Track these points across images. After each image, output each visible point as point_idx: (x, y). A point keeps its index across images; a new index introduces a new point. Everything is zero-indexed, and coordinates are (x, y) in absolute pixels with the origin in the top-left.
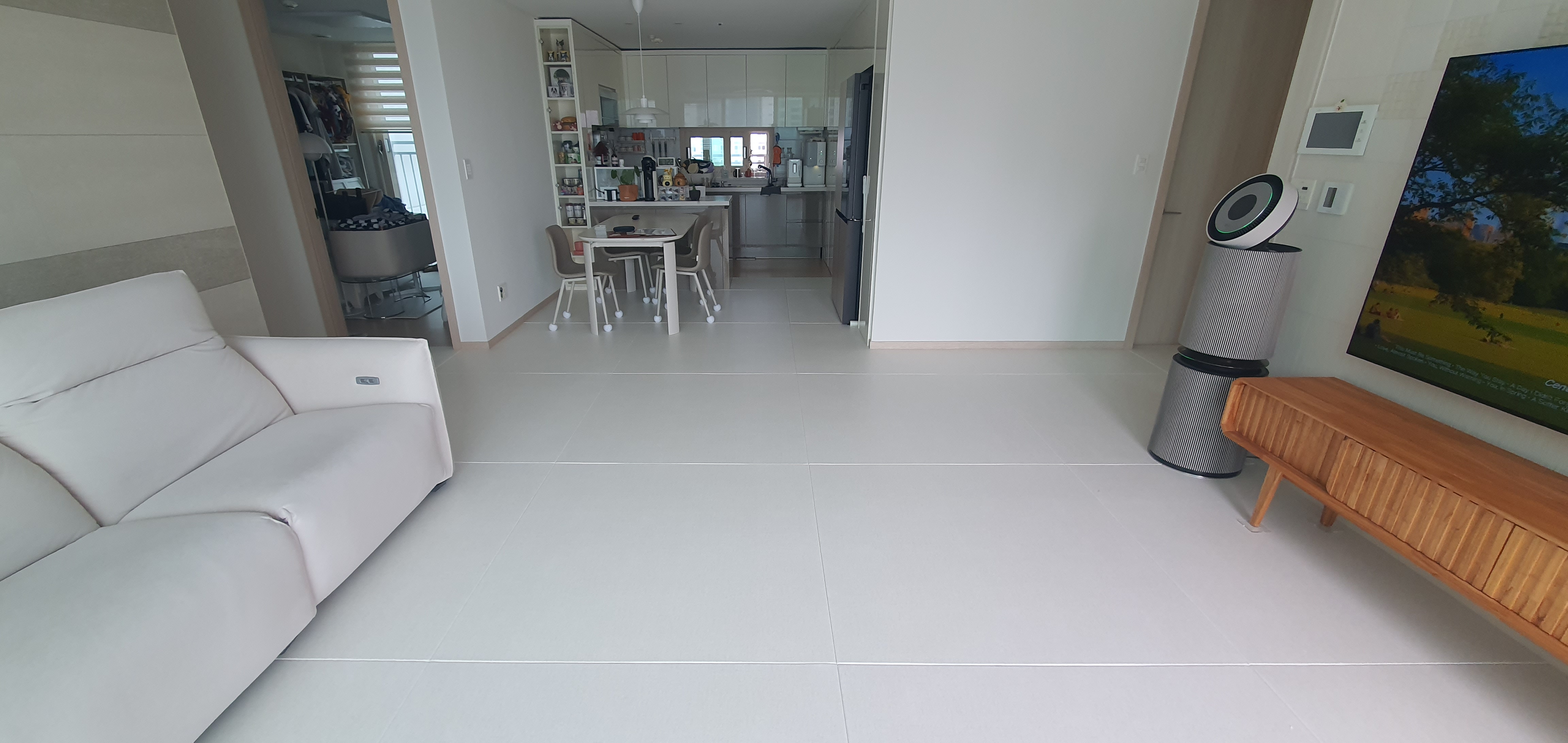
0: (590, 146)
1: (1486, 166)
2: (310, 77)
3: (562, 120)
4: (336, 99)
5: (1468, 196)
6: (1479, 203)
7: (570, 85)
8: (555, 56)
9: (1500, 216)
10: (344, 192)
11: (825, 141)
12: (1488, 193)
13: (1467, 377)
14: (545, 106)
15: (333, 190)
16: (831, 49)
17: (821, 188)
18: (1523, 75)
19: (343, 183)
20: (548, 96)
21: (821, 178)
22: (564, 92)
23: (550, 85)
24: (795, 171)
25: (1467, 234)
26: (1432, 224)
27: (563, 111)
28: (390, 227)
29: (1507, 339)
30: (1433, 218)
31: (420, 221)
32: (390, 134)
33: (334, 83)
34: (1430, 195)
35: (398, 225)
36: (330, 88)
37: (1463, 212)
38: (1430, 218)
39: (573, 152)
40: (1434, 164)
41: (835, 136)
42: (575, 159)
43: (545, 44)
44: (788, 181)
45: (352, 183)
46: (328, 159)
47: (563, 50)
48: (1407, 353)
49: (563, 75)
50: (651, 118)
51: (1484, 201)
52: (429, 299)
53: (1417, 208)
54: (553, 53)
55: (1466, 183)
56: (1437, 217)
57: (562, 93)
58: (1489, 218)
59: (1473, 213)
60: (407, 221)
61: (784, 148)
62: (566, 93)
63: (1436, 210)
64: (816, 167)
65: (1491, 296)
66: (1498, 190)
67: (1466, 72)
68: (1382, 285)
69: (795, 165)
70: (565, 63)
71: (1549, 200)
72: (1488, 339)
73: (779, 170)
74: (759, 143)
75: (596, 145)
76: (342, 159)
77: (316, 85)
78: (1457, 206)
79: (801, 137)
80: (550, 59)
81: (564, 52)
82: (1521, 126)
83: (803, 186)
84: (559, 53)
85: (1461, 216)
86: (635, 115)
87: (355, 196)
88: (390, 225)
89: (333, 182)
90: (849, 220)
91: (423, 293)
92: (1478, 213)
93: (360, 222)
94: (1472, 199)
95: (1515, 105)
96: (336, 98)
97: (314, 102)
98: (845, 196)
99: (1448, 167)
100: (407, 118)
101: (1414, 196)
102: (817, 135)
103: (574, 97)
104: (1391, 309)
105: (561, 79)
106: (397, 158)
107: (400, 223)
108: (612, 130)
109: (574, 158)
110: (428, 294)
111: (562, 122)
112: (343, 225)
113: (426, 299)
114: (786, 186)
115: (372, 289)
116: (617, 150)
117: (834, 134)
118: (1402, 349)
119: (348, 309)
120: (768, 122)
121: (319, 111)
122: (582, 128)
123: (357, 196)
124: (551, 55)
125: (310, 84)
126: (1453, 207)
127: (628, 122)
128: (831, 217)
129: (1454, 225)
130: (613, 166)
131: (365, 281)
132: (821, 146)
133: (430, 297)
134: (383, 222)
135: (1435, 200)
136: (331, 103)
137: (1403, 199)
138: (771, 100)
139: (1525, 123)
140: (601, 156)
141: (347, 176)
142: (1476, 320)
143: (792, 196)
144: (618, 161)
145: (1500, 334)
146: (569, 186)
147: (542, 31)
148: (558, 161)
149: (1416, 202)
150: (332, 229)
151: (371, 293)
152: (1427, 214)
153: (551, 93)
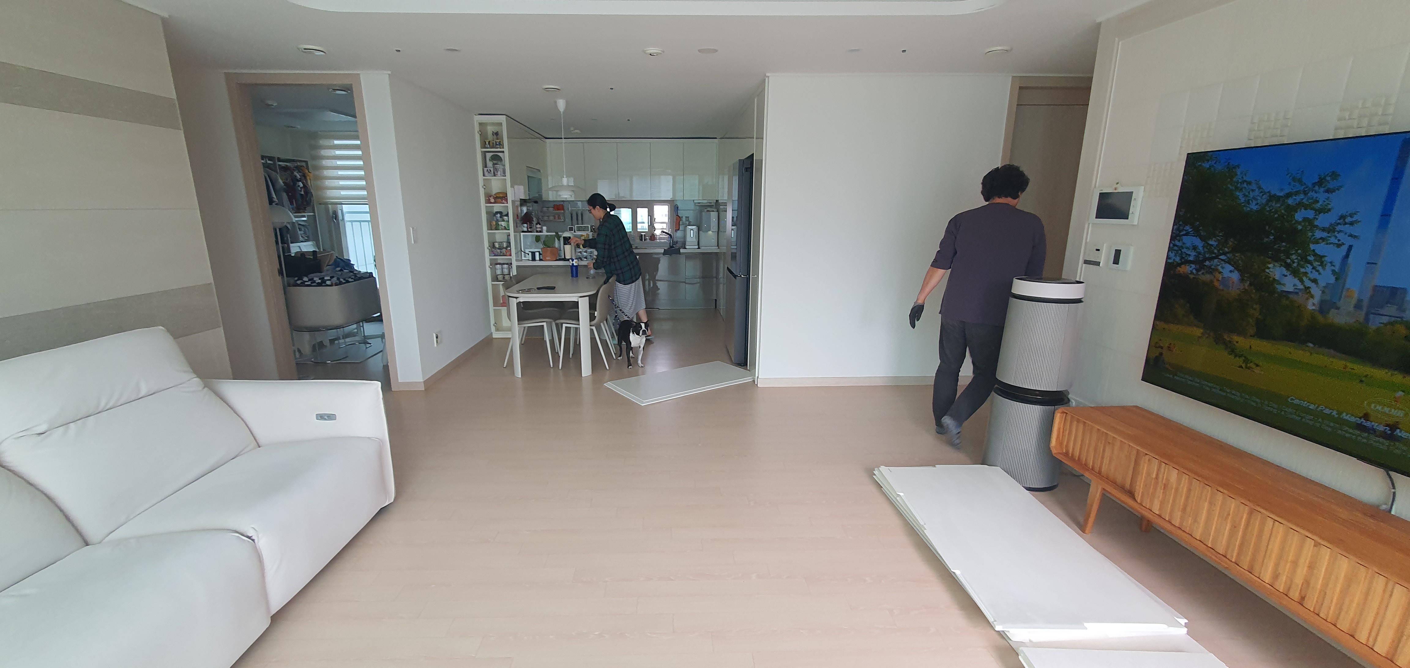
0: (517, 215)
1: (1223, 232)
2: (279, 160)
3: (495, 195)
4: (299, 177)
5: (1214, 255)
6: (1222, 260)
7: (503, 167)
8: (491, 143)
9: (1239, 271)
10: (302, 255)
11: (718, 211)
12: (1228, 253)
13: (1233, 397)
14: (481, 183)
15: (290, 253)
16: (721, 138)
17: (714, 249)
18: (1238, 166)
19: (299, 247)
20: (484, 175)
21: (714, 241)
22: (497, 172)
23: (486, 167)
24: (692, 236)
25: (1216, 284)
26: (1192, 276)
27: (496, 186)
28: (341, 283)
29: (1257, 365)
30: (1192, 273)
31: (366, 278)
32: (343, 205)
33: (299, 164)
34: (1187, 254)
35: (348, 282)
36: (295, 168)
37: (1213, 267)
38: (1189, 272)
39: (503, 221)
40: (1187, 231)
41: (725, 207)
42: (505, 227)
43: (483, 135)
44: (687, 244)
45: (307, 247)
46: (289, 226)
47: (497, 139)
48: (1186, 378)
49: (497, 159)
50: (570, 193)
51: (1226, 259)
52: (370, 345)
53: (1179, 265)
54: (489, 142)
55: (1212, 245)
56: (1194, 271)
57: (496, 173)
58: (1231, 271)
59: (1219, 268)
60: (357, 278)
61: (682, 217)
62: (499, 173)
63: (1193, 266)
64: (710, 232)
65: (1241, 333)
66: (1234, 250)
67: (1200, 163)
68: (1161, 325)
69: (692, 231)
70: (499, 150)
71: (1270, 258)
72: (1243, 366)
73: (679, 234)
74: (662, 213)
75: (523, 214)
76: (300, 226)
77: (284, 166)
78: (1207, 263)
79: (698, 208)
80: (486, 146)
81: (498, 141)
82: (1243, 203)
83: (699, 248)
84: (494, 142)
85: (1211, 270)
86: (557, 191)
87: (312, 257)
88: (342, 282)
89: (291, 245)
90: (737, 276)
91: (365, 341)
92: (1223, 268)
93: (315, 279)
94: (1217, 257)
95: (1237, 188)
96: (300, 175)
97: (281, 179)
98: (734, 256)
99: (1197, 234)
100: (365, 193)
101: (1175, 256)
102: (711, 206)
103: (505, 176)
104: (1170, 344)
105: (495, 162)
106: (348, 226)
107: (350, 280)
108: (536, 202)
109: (503, 225)
110: (369, 341)
111: (495, 196)
112: (299, 282)
113: (368, 345)
114: (685, 248)
115: (319, 337)
116: (540, 219)
117: (725, 205)
118: (1182, 375)
119: (297, 354)
120: (669, 197)
121: (285, 187)
122: (512, 201)
123: (313, 257)
124: (487, 143)
125: (279, 165)
126: (1205, 264)
127: (551, 196)
128: (722, 273)
129: (1207, 277)
130: (537, 232)
131: (314, 330)
132: (714, 215)
133: (371, 344)
134: (335, 279)
135: (1191, 258)
136: (295, 180)
137: (1168, 257)
138: (670, 178)
139: (1245, 201)
140: (527, 224)
141: (303, 240)
142: (1233, 351)
143: (689, 256)
144: (542, 228)
145: (1251, 362)
146: (499, 249)
147: (481, 124)
148: (490, 228)
149: (1178, 259)
150: (289, 285)
151: (319, 340)
152: (1186, 269)
153: (486, 173)
